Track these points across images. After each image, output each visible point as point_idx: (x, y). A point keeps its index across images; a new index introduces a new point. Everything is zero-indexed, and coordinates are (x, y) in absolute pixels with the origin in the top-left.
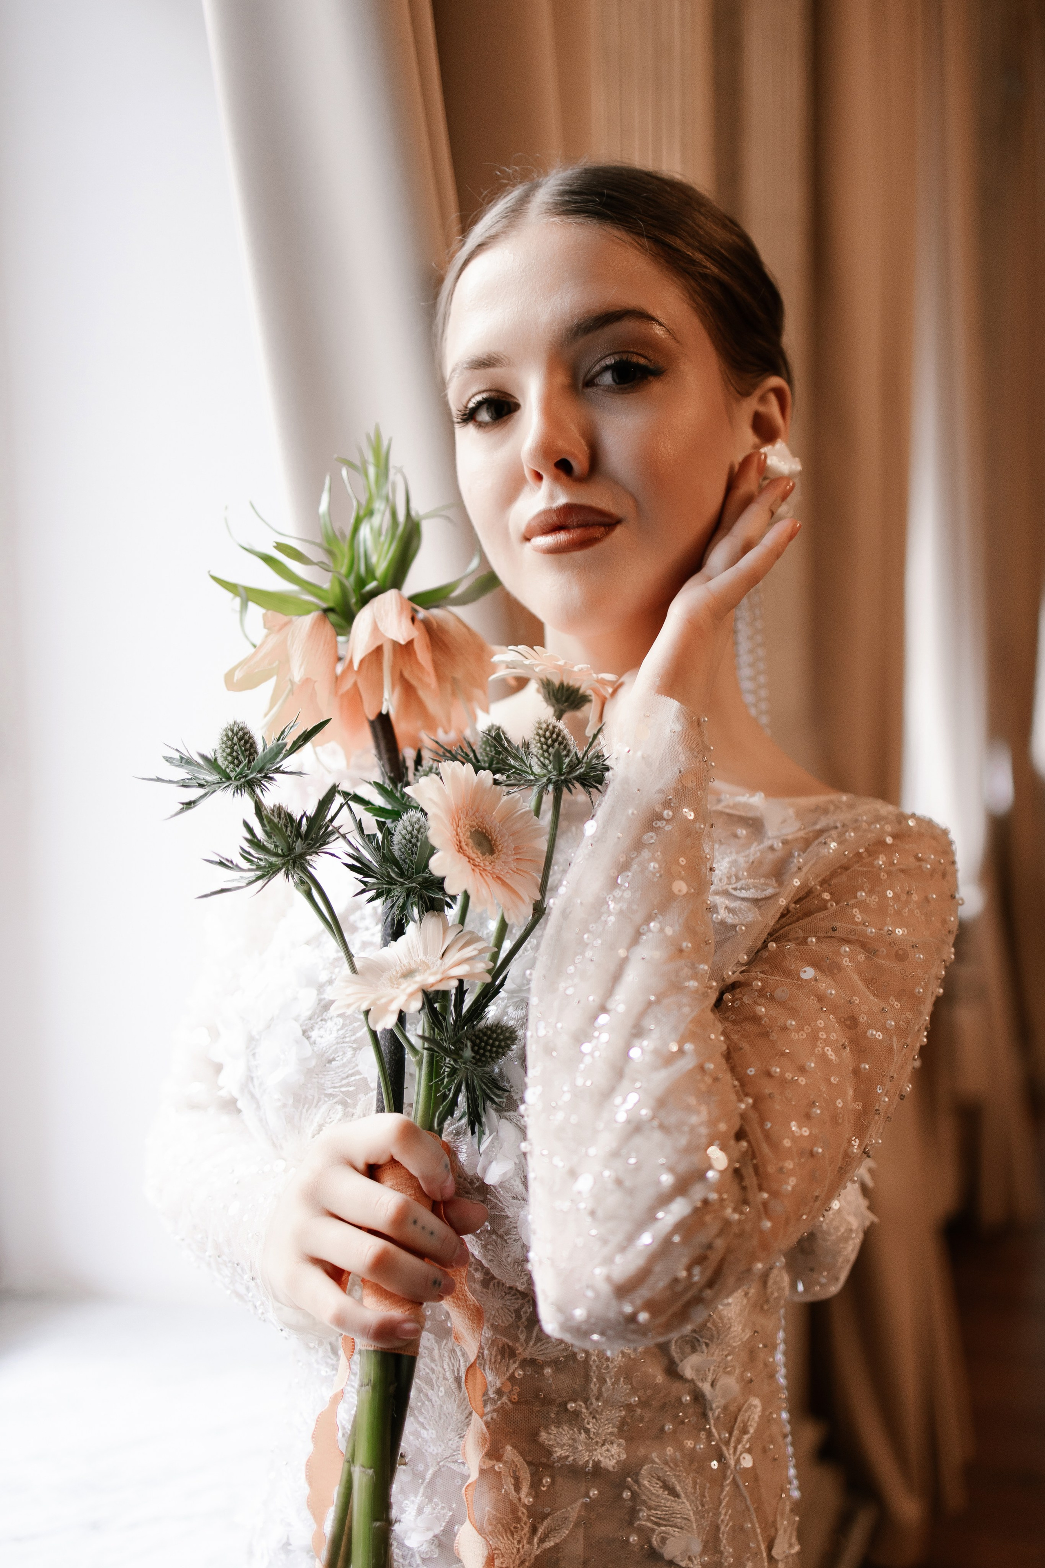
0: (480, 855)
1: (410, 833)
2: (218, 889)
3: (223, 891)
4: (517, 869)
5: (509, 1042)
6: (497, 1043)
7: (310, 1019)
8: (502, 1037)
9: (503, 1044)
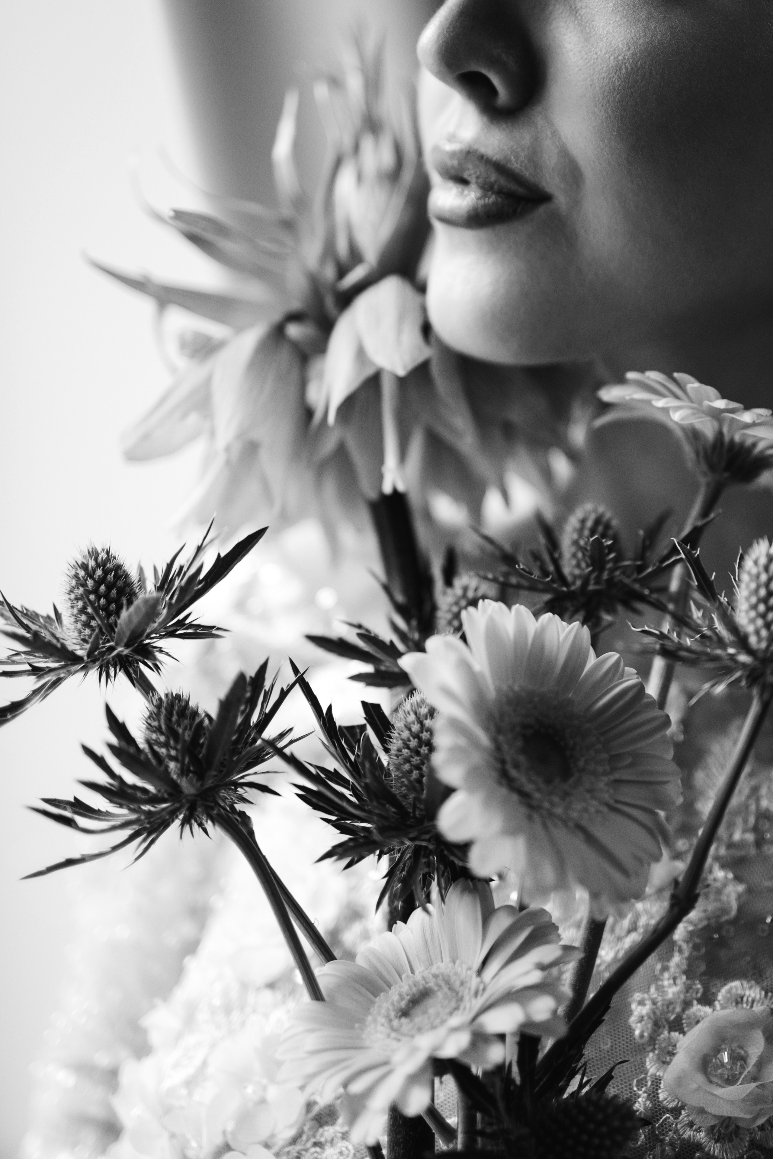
0: (542, 786)
1: (417, 736)
2: (61, 859)
3: (70, 862)
4: (617, 801)
5: (619, 1138)
6: (596, 1141)
7: (294, 1141)
8: (604, 1129)
9: (608, 1143)
